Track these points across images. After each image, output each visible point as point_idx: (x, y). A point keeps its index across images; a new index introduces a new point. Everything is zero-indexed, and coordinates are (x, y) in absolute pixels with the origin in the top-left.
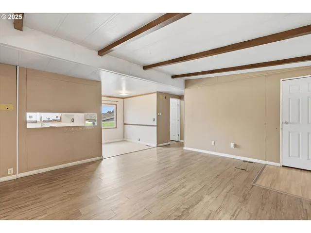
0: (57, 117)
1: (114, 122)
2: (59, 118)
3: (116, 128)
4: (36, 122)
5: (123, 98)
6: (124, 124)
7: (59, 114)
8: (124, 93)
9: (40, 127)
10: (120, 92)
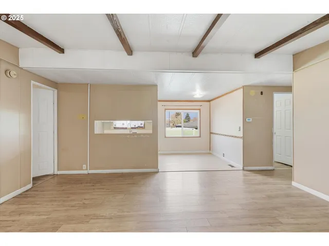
0: (141, 124)
1: (198, 130)
2: (142, 126)
3: (200, 137)
4: (126, 128)
5: (209, 101)
6: (211, 133)
7: (143, 122)
8: (199, 94)
9: (129, 133)
10: (194, 93)
